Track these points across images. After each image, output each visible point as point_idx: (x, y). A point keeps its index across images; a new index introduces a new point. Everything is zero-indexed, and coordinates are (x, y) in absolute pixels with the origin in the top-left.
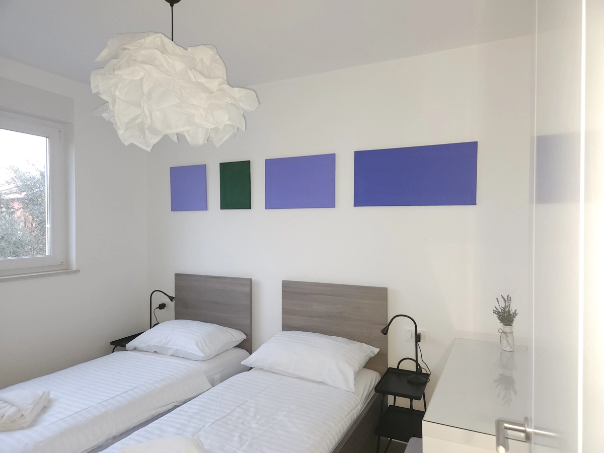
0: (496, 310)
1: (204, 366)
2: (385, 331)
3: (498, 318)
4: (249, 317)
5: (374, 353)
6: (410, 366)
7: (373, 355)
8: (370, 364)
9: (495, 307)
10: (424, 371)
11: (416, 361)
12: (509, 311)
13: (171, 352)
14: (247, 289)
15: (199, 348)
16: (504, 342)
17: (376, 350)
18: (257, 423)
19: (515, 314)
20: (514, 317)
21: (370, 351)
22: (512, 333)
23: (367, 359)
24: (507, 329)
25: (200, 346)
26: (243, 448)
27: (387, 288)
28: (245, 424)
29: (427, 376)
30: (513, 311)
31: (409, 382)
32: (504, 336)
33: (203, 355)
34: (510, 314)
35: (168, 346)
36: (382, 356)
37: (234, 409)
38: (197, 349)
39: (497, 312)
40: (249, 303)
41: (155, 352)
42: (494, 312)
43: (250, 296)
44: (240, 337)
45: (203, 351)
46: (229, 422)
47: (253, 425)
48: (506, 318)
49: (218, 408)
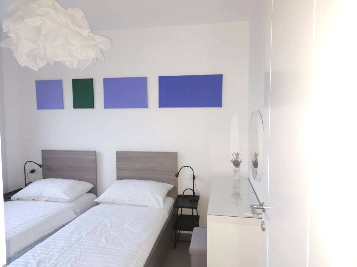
0: (232, 160)
1: (69, 205)
2: (177, 176)
3: (233, 164)
4: (95, 174)
6: (190, 193)
7: (170, 189)
8: (170, 194)
9: (232, 159)
10: (196, 195)
11: (193, 190)
12: (238, 160)
13: (45, 199)
14: (94, 158)
16: (236, 176)
17: (172, 186)
18: (113, 231)
19: (241, 161)
20: (240, 163)
21: (169, 187)
22: (239, 171)
23: (168, 191)
24: (237, 169)
25: (66, 193)
27: (177, 152)
28: (106, 232)
29: (198, 197)
31: (190, 201)
32: (236, 172)
33: (68, 198)
34: (238, 162)
35: (43, 195)
36: (175, 189)
37: (98, 225)
38: (64, 195)
39: (233, 162)
40: (95, 165)
41: (34, 200)
42: (231, 161)
43: (95, 161)
44: (90, 186)
45: (69, 196)
46: (97, 233)
47: (111, 232)
48: (237, 164)
49: (87, 226)
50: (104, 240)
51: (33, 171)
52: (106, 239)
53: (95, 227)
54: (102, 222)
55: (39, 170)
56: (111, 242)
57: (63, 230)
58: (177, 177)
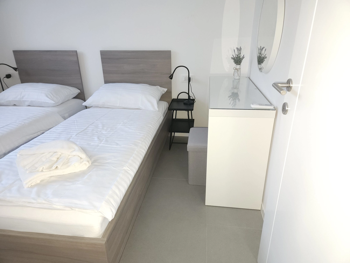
1: (56, 109)
2: (171, 77)
3: (234, 62)
4: (80, 78)
5: (164, 92)
6: (185, 96)
7: (164, 93)
8: (163, 98)
9: (233, 55)
10: (191, 98)
11: (188, 94)
12: (240, 56)
13: (27, 103)
14: (75, 59)
15: (50, 98)
16: (236, 74)
17: (166, 90)
18: (106, 131)
19: (243, 57)
20: (242, 59)
21: (162, 90)
22: (240, 69)
23: (161, 94)
24: (238, 67)
25: (49, 97)
26: (102, 142)
27: (170, 51)
28: (99, 132)
29: (193, 100)
30: (242, 56)
31: (185, 104)
32: (236, 70)
33: (53, 102)
34: (240, 59)
35: (24, 100)
36: (169, 92)
37: (88, 126)
38: (48, 99)
39: (233, 58)
40: (78, 68)
41: (15, 105)
43: (77, 63)
44: (76, 91)
45: (53, 100)
46: (88, 133)
47: (104, 132)
48: (238, 60)
49: (76, 127)
50: (96, 139)
51: (8, 76)
52: (98, 138)
53: (85, 128)
54: (92, 123)
55: (15, 74)
56: (104, 140)
57: (50, 132)
58: (171, 79)
